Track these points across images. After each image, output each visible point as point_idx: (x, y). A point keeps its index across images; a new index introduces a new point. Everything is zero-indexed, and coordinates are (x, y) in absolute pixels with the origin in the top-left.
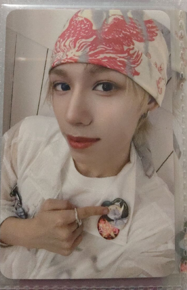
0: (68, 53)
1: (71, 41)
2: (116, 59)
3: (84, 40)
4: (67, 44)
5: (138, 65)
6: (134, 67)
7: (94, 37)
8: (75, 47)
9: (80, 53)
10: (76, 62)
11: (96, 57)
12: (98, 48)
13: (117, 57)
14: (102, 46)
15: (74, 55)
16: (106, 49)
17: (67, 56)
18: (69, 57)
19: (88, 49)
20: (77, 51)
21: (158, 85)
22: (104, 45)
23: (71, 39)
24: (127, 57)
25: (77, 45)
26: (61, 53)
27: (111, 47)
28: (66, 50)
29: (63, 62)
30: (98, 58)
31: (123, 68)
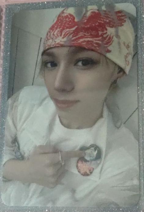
0: (56, 40)
1: (59, 31)
2: (92, 42)
3: (68, 30)
4: (55, 33)
5: (110, 45)
6: (107, 47)
7: (76, 27)
8: (61, 35)
9: (65, 39)
10: (62, 46)
11: (77, 41)
12: (79, 35)
13: (93, 40)
14: (82, 33)
15: (60, 41)
16: (85, 35)
17: (55, 42)
18: (56, 43)
19: (71, 36)
20: (63, 38)
21: (126, 59)
22: (83, 32)
23: (58, 30)
24: (101, 40)
25: (63, 34)
26: (51, 40)
27: (88, 33)
28: (55, 37)
29: (52, 46)
30: (79, 42)
31: (98, 48)
